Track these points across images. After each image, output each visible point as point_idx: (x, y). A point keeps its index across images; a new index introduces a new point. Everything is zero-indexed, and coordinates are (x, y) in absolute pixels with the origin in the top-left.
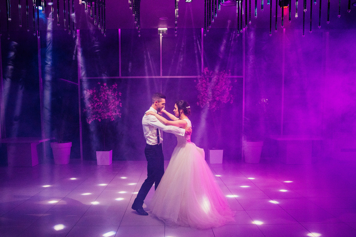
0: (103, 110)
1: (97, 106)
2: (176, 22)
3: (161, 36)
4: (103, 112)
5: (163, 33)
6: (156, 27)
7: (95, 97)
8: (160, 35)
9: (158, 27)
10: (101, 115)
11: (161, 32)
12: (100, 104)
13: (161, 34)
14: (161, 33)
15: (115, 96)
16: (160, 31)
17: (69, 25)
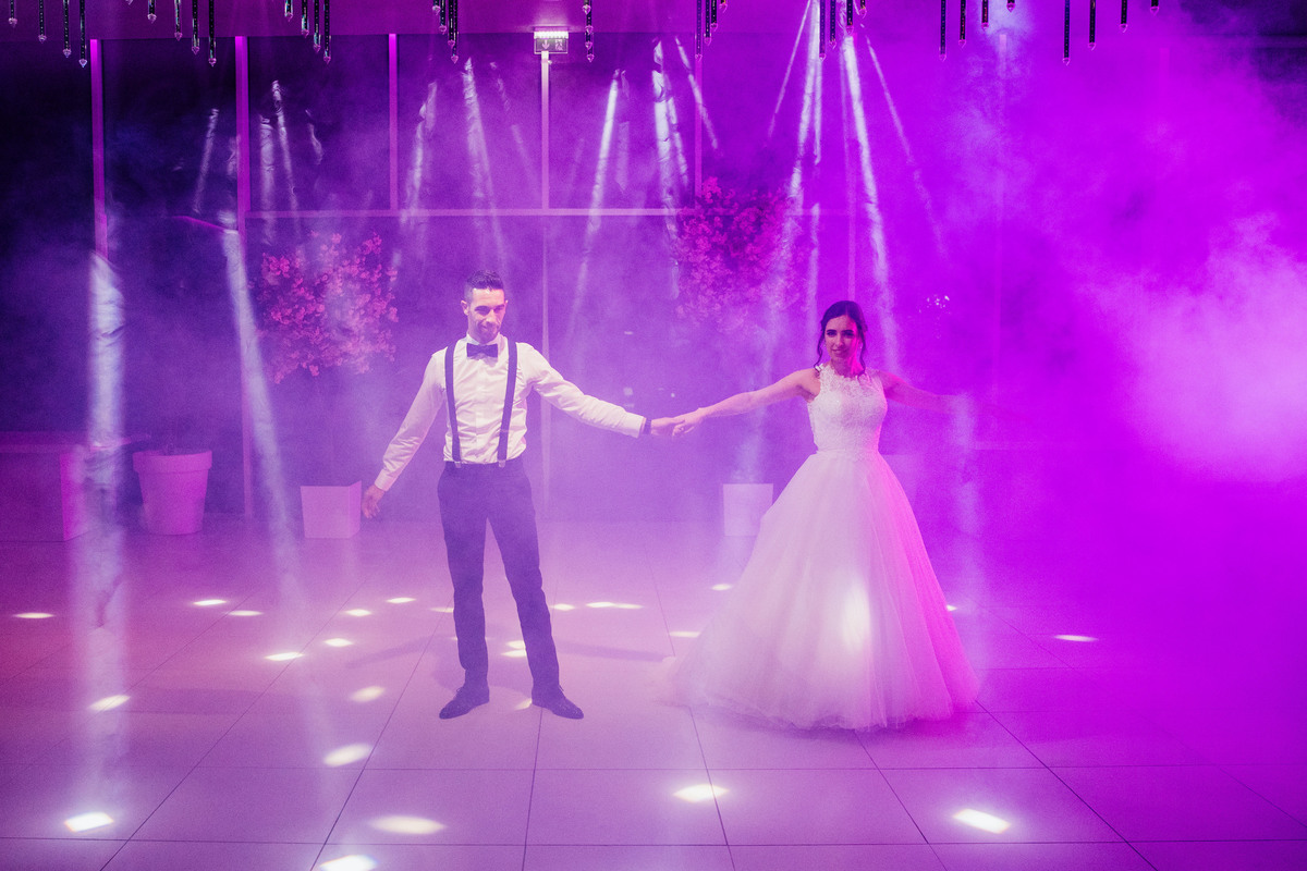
0: (327, 335)
1: (307, 317)
2: (586, 7)
3: (546, 61)
4: (328, 340)
5: (551, 48)
6: (527, 29)
7: (299, 287)
8: (543, 57)
9: (534, 29)
10: (320, 352)
11: (546, 46)
12: (316, 312)
13: (545, 55)
14: (545, 50)
15: (372, 283)
16: (541, 41)
17: (195, 16)
